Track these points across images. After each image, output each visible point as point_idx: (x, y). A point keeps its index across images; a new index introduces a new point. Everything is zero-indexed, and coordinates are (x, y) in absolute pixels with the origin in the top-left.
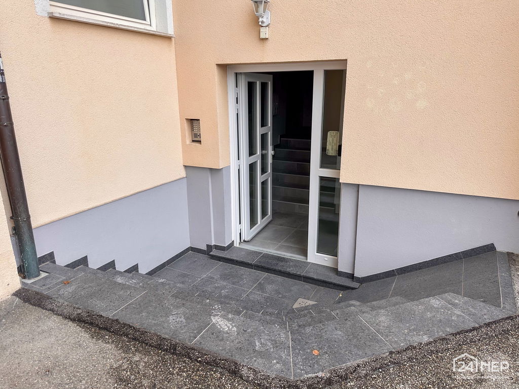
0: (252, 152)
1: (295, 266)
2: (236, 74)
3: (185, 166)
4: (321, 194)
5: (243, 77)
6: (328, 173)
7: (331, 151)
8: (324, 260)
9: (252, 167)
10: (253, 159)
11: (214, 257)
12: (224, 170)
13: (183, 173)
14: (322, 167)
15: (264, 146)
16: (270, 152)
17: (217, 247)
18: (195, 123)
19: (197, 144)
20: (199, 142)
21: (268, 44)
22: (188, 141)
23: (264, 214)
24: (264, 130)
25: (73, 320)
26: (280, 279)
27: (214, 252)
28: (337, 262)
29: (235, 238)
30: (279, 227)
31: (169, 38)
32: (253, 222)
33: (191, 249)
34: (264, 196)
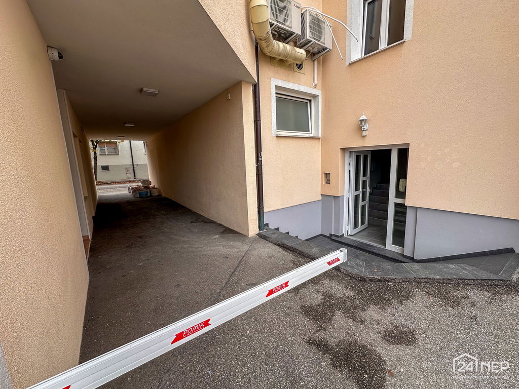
0: (357, 189)
1: (378, 250)
2: (350, 152)
3: (322, 195)
4: (395, 215)
5: (354, 153)
6: (399, 201)
7: (401, 189)
8: (396, 249)
9: (356, 197)
10: (357, 193)
11: (333, 240)
12: (341, 197)
13: (321, 198)
14: (396, 197)
15: (364, 187)
16: (368, 190)
17: (335, 235)
18: (328, 175)
19: (328, 184)
20: (329, 183)
21: (367, 138)
22: (324, 183)
23: (363, 223)
24: (365, 178)
25: (277, 245)
26: (368, 255)
27: (333, 238)
28: (403, 250)
29: (345, 232)
30: (371, 231)
31: (319, 138)
32: (355, 226)
33: (322, 235)
34: (363, 214)
